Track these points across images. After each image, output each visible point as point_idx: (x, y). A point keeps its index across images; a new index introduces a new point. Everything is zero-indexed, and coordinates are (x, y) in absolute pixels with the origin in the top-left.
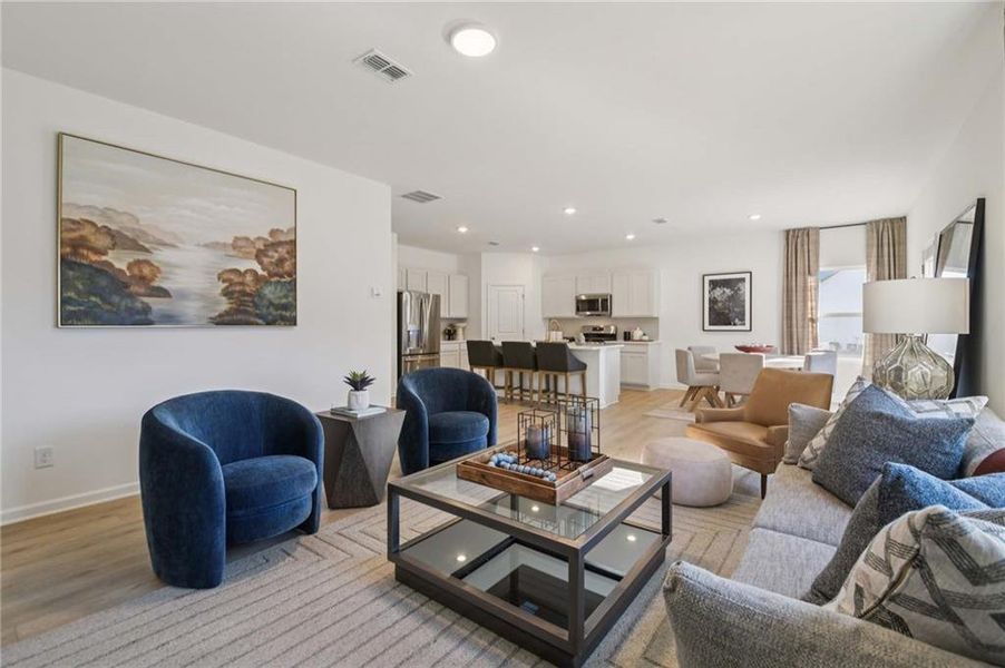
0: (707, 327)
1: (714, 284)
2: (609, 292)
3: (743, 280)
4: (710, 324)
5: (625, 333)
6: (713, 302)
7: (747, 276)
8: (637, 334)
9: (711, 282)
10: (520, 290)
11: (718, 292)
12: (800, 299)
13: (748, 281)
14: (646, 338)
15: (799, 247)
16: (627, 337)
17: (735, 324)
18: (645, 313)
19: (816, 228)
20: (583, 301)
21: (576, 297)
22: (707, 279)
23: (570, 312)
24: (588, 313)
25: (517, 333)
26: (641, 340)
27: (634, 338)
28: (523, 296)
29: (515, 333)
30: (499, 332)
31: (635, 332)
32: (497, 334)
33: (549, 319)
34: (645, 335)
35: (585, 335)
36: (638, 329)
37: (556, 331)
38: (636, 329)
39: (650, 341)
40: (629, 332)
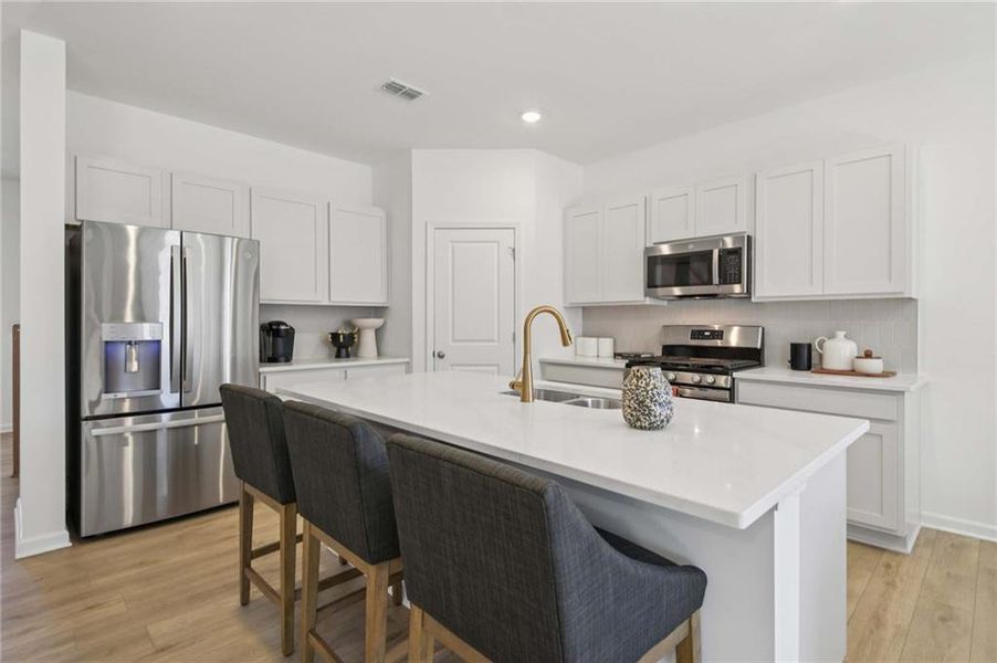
2: (743, 227)
5: (796, 348)
8: (839, 351)
10: (506, 239)
14: (874, 365)
16: (802, 357)
18: (879, 286)
20: (665, 259)
21: (647, 250)
24: (677, 291)
25: (499, 341)
26: (853, 372)
27: (828, 365)
28: (514, 250)
29: (493, 341)
30: (454, 340)
31: (829, 344)
32: (452, 344)
33: (584, 308)
34: (868, 355)
35: (669, 350)
36: (841, 334)
37: (598, 337)
38: (832, 336)
39: (885, 375)
40: (810, 346)
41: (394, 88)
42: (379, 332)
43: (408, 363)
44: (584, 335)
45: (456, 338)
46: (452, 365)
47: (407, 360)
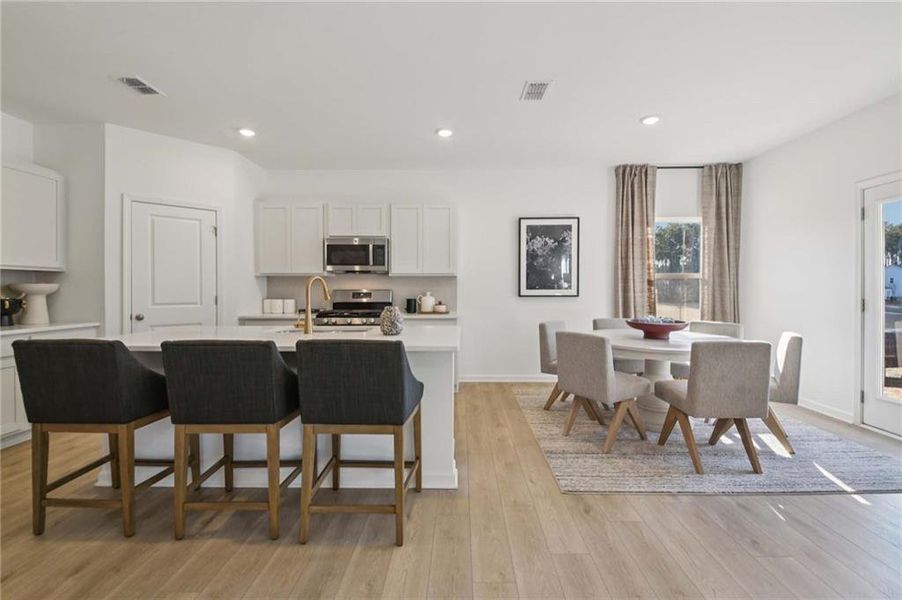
0: (524, 291)
1: (534, 232)
2: (384, 233)
3: (569, 228)
4: (528, 288)
5: (409, 301)
6: (532, 256)
7: (574, 223)
8: (428, 302)
9: (530, 228)
10: (209, 219)
11: (538, 242)
12: (637, 254)
13: (574, 229)
14: (442, 308)
15: (636, 189)
16: (411, 306)
17: (560, 288)
19: (652, 167)
21: (325, 241)
22: (525, 224)
23: (313, 263)
25: (201, 304)
26: (434, 312)
27: (423, 310)
28: (216, 229)
29: (196, 304)
30: (154, 304)
31: (424, 298)
32: (150, 307)
33: (268, 277)
34: (440, 303)
35: (336, 306)
36: (428, 294)
37: (284, 299)
38: (425, 295)
39: (447, 313)
40: (415, 300)
41: (133, 82)
42: (50, 298)
43: (98, 327)
44: (268, 298)
45: (156, 301)
46: (152, 326)
47: (98, 324)
